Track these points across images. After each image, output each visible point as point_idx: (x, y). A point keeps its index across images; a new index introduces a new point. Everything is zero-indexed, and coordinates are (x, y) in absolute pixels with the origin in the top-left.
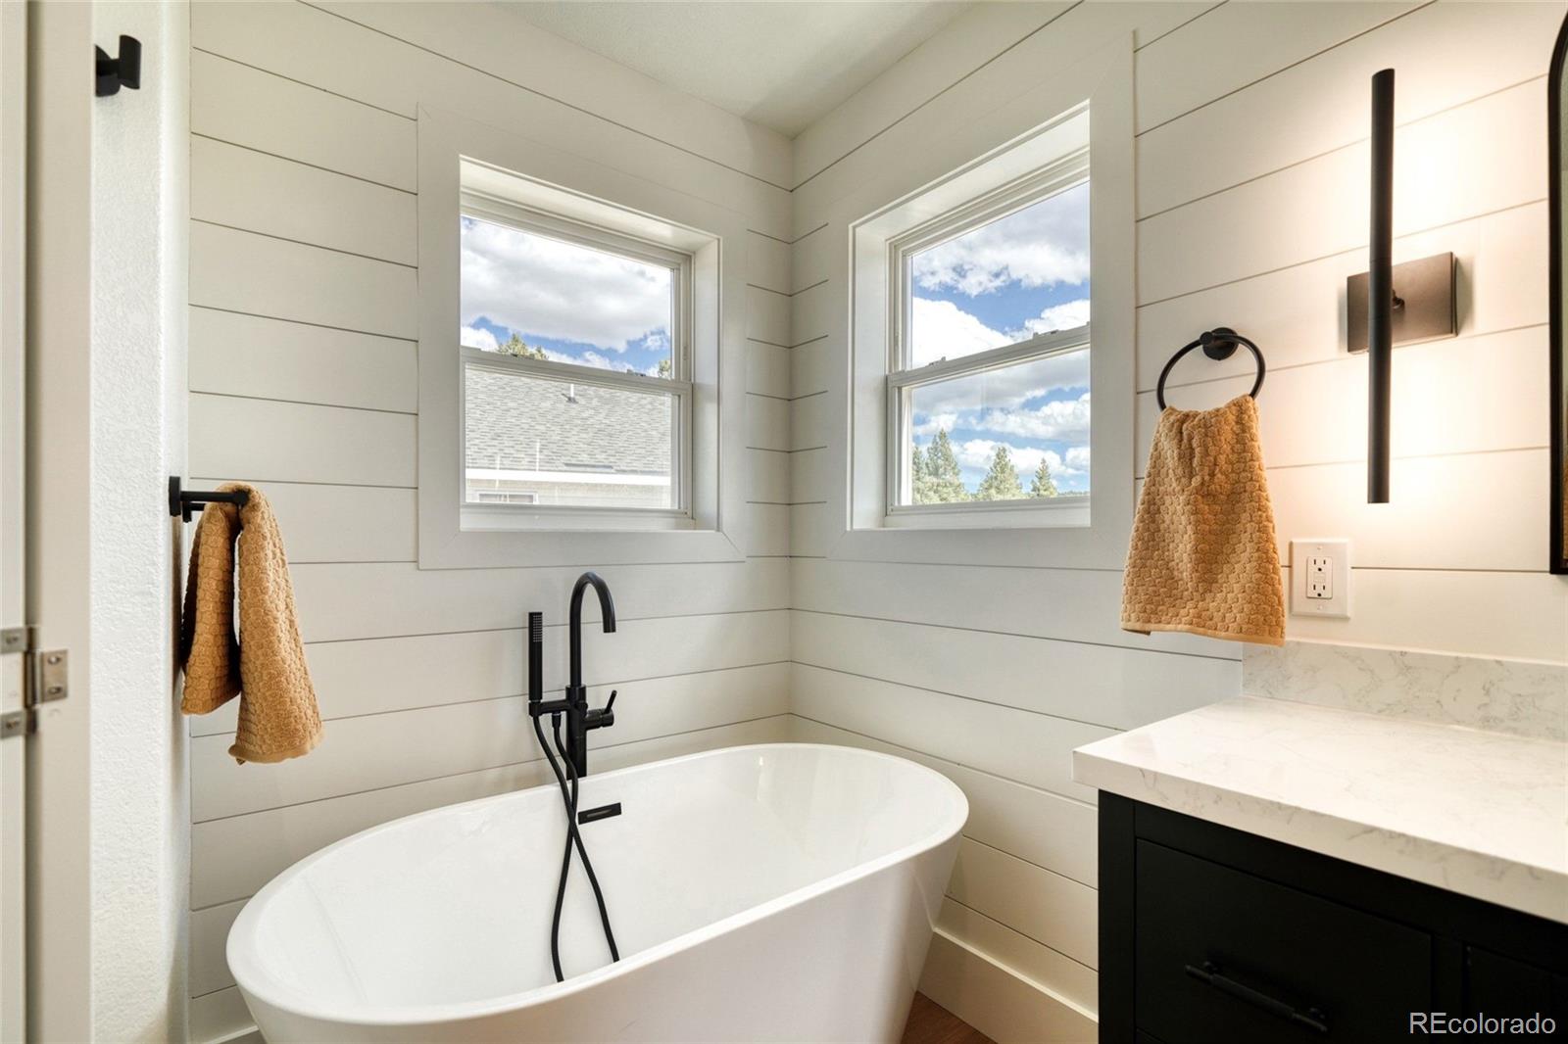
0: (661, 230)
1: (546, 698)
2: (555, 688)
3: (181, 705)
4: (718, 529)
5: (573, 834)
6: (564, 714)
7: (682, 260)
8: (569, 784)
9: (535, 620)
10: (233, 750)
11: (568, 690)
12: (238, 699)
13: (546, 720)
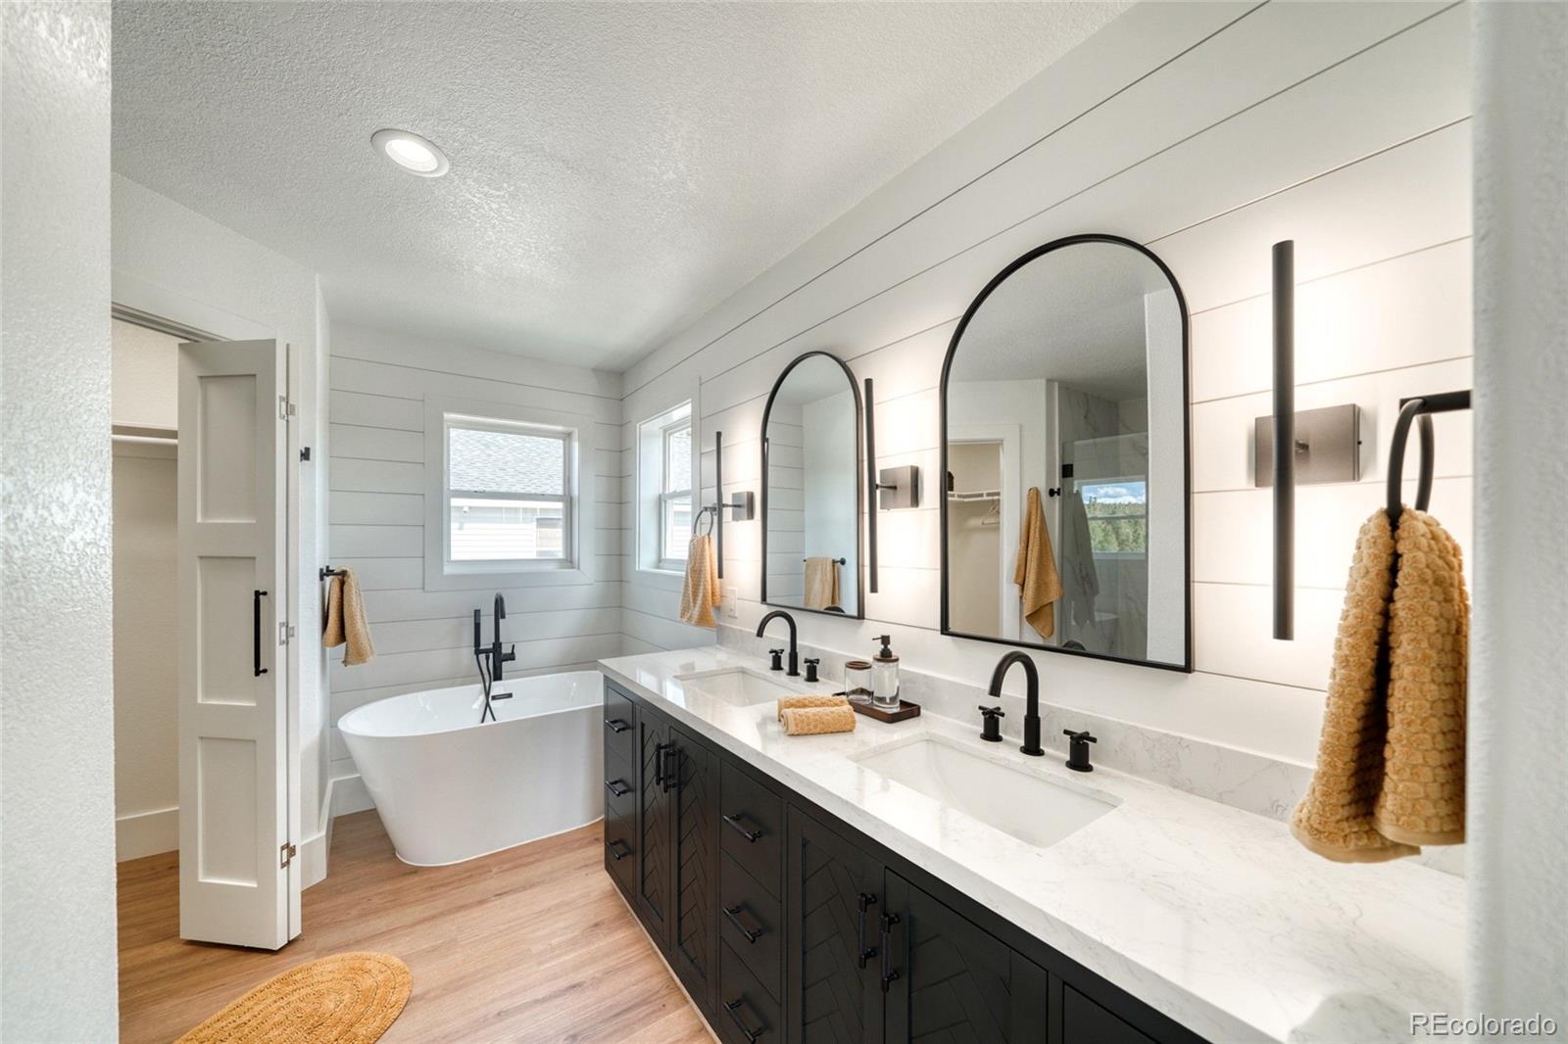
0: (560, 428)
1: (482, 647)
2: (487, 642)
3: (324, 645)
4: (579, 569)
5: (488, 705)
6: (491, 655)
7: (567, 437)
8: (487, 684)
9: (477, 613)
10: (343, 662)
11: (494, 644)
12: (344, 644)
13: (482, 657)
